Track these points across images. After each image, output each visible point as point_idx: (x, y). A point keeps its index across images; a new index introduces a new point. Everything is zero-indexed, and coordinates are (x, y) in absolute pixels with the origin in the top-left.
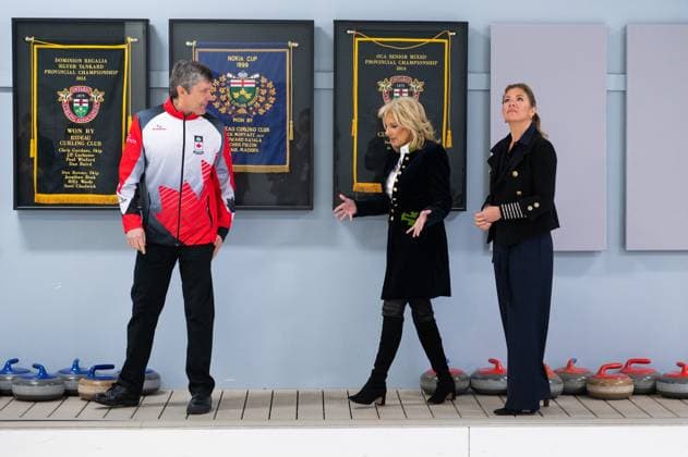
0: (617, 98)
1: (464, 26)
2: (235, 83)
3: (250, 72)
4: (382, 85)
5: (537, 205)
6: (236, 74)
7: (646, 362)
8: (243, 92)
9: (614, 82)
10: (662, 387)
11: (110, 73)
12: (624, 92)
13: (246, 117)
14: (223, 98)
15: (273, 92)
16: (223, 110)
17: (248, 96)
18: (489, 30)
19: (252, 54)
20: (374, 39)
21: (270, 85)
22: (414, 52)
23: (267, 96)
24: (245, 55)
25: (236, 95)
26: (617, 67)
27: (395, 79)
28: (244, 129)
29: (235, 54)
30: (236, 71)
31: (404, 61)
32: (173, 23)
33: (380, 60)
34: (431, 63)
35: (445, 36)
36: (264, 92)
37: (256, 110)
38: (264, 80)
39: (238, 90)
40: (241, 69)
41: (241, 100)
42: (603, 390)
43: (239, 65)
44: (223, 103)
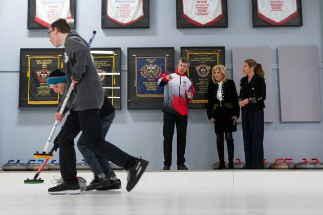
0: (275, 71)
1: (223, 48)
2: (149, 68)
3: (153, 64)
4: (197, 67)
5: (261, 98)
6: (149, 65)
7: (291, 160)
8: (151, 71)
9: (274, 66)
10: (297, 166)
11: (108, 65)
12: (278, 69)
13: (152, 79)
14: (145, 73)
15: (161, 70)
16: (145, 77)
17: (153, 72)
18: (231, 50)
19: (154, 59)
20: (194, 53)
21: (160, 68)
22: (207, 57)
23: (159, 72)
24: (152, 59)
25: (149, 72)
26: (275, 61)
27: (201, 66)
28: (151, 83)
29: (149, 59)
30: (149, 64)
31: (203, 60)
32: (129, 49)
33: (196, 59)
34: (212, 60)
35: (217, 52)
36: (158, 71)
37: (156, 76)
38: (158, 67)
39: (150, 70)
40: (151, 64)
41: (151, 73)
42: (280, 167)
43: (150, 62)
44: (145, 75)
